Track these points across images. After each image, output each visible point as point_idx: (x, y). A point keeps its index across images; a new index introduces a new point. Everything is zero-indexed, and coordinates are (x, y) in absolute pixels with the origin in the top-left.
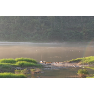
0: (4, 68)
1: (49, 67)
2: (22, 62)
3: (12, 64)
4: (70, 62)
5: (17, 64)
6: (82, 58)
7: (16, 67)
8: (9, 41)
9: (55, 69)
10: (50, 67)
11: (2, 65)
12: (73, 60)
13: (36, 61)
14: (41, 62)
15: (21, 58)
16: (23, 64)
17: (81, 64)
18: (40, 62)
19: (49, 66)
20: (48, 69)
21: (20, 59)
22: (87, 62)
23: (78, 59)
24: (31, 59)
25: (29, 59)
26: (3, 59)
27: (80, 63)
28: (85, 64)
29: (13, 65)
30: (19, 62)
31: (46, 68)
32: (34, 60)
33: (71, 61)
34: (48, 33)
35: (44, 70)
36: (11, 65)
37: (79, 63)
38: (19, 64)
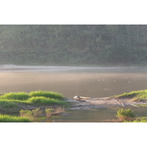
0: (7, 107)
1: (80, 106)
2: (37, 98)
3: (21, 101)
4: (120, 98)
5: (29, 101)
6: (139, 91)
7: (27, 106)
8: (46, 65)
9: (89, 109)
10: (82, 106)
11: (4, 102)
12: (124, 94)
13: (63, 96)
14: (76, 97)
15: (38, 91)
16: (39, 101)
17: (136, 101)
18: (74, 98)
19: (81, 104)
20: (79, 108)
21: (36, 92)
22: (145, 97)
23: (133, 92)
24: (55, 93)
25: (52, 93)
26: (10, 94)
27: (135, 99)
28: (142, 101)
29: (23, 103)
30: (33, 98)
31: (75, 107)
32: (59, 94)
33: (121, 95)
34: (106, 51)
35: (71, 110)
36: (19, 102)
37: (132, 100)
38: (33, 101)
